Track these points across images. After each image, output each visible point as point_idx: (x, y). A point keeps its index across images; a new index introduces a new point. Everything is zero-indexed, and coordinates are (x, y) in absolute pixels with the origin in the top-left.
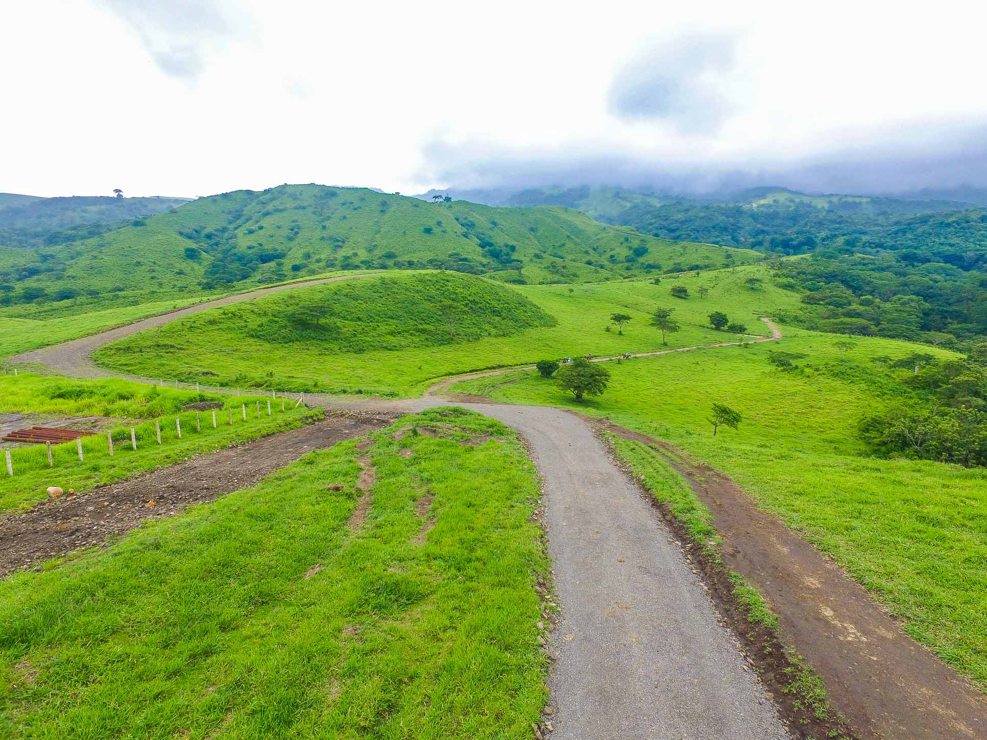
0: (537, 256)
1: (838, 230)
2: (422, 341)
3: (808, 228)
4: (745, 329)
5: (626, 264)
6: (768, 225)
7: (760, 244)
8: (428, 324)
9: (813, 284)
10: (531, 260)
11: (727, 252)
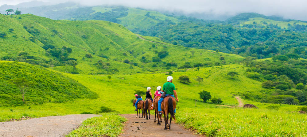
0: (88, 56)
1: (292, 43)
2: (3, 103)
3: (274, 41)
4: (221, 102)
5: (153, 63)
6: (250, 39)
7: (243, 51)
8: (7, 94)
9: (270, 76)
10: (83, 59)
11: (221, 55)
